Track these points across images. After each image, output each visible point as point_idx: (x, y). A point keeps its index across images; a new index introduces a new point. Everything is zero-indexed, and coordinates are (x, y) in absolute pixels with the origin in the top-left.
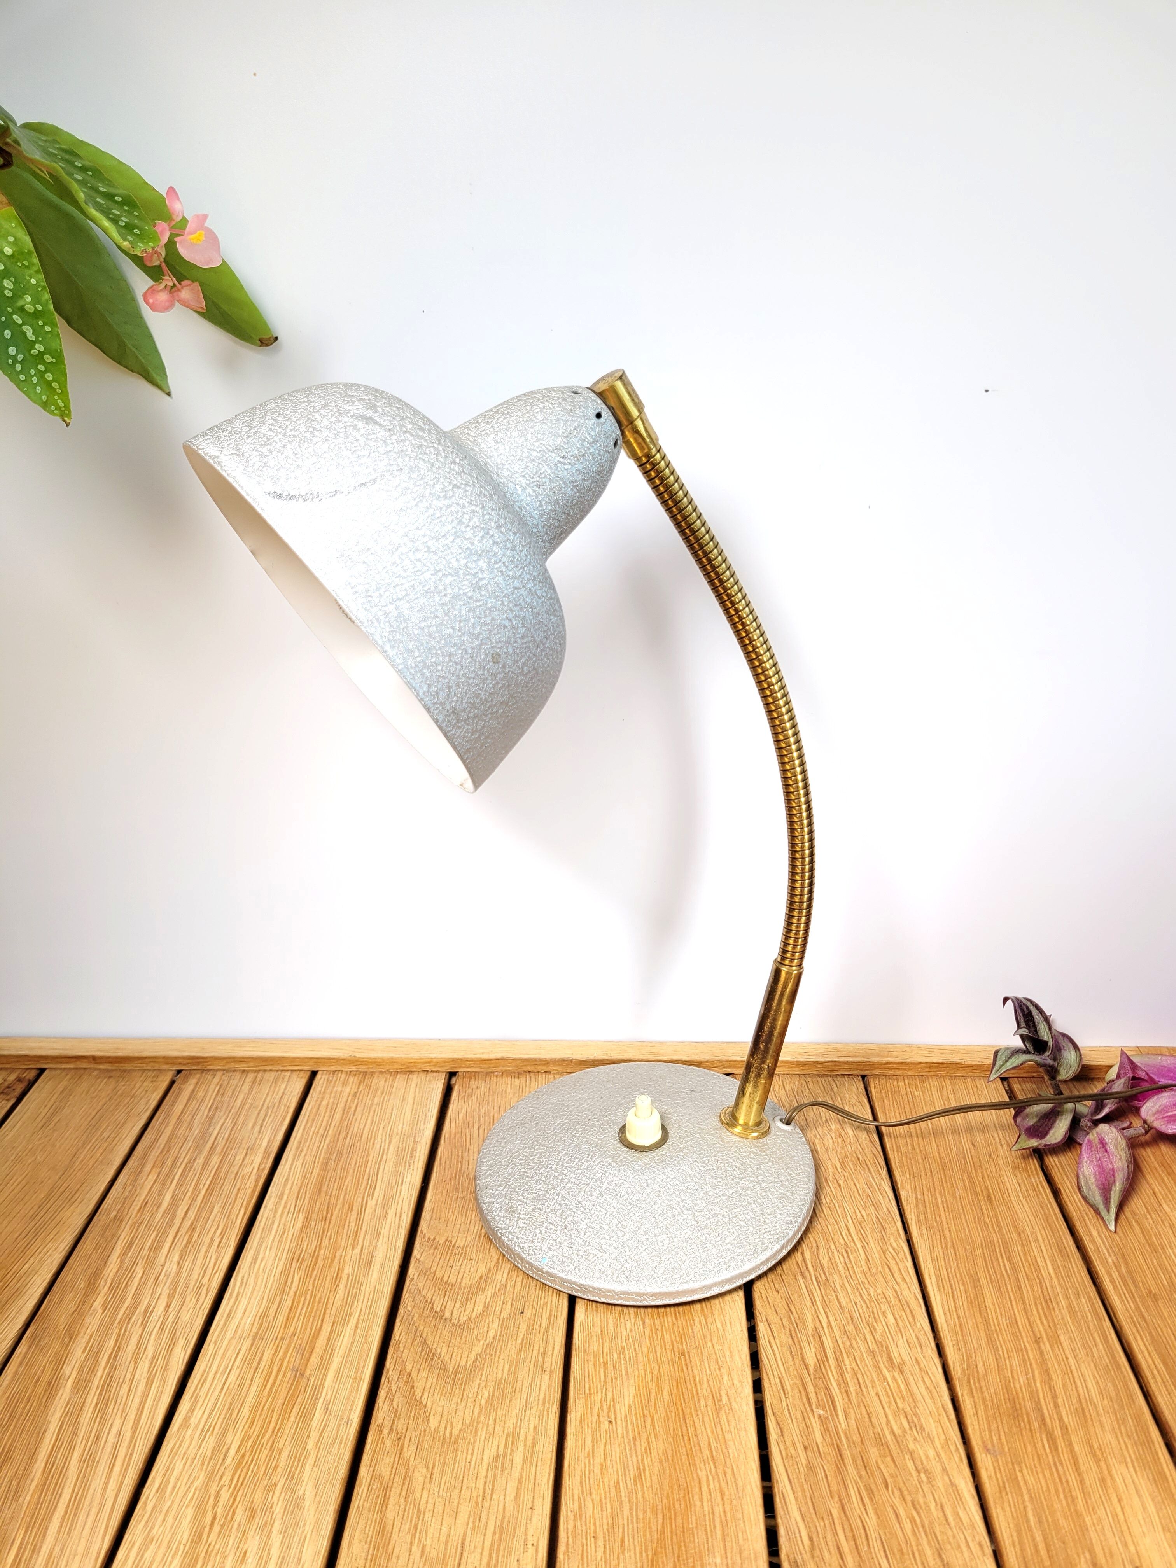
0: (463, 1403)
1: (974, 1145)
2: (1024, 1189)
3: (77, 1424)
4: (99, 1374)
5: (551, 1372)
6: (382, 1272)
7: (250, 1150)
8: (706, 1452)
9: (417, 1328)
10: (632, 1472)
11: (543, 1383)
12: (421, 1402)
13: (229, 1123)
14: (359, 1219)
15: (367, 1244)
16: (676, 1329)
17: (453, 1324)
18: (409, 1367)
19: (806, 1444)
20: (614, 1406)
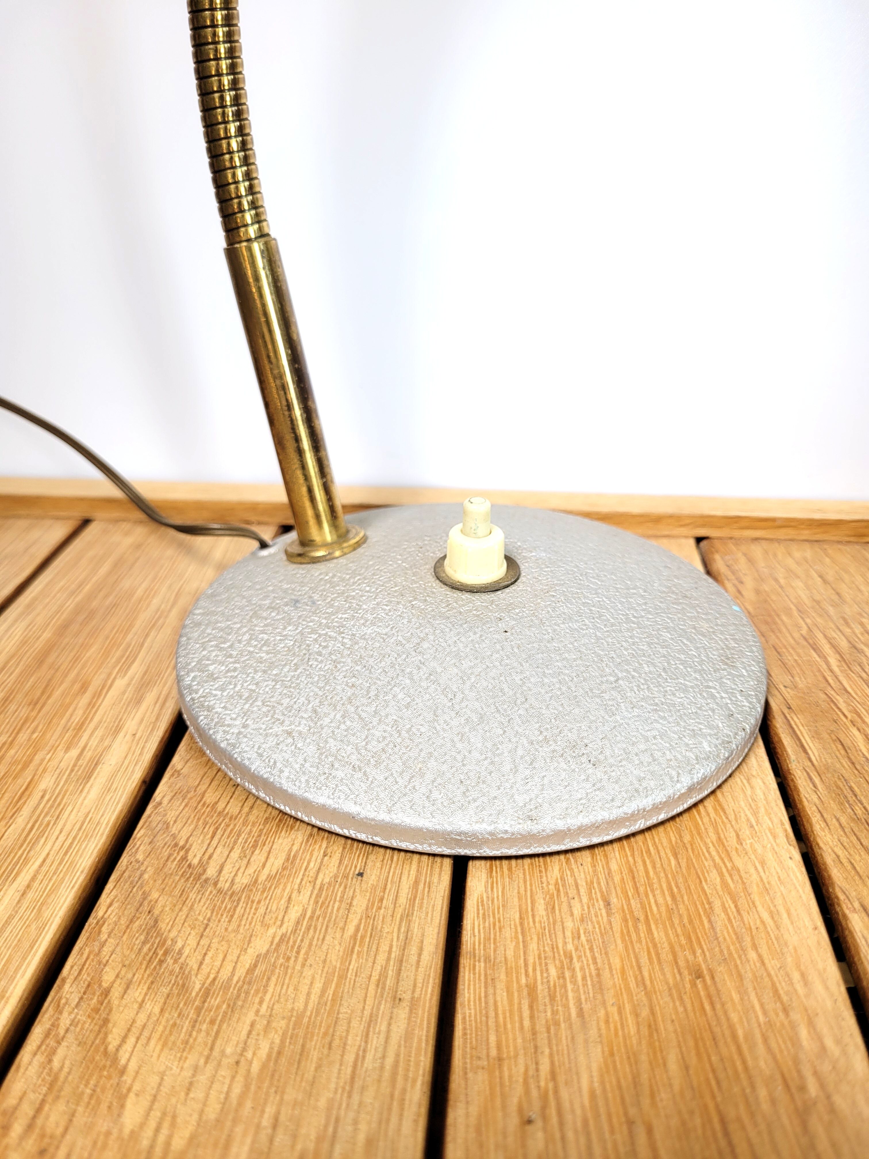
0: (210, 1067)
5: (414, 1003)
6: (107, 789)
9: (145, 896)
11: (394, 1027)
12: (115, 1060)
14: (92, 706)
15: (93, 742)
17: (220, 891)
18: (108, 976)
20: (556, 1091)
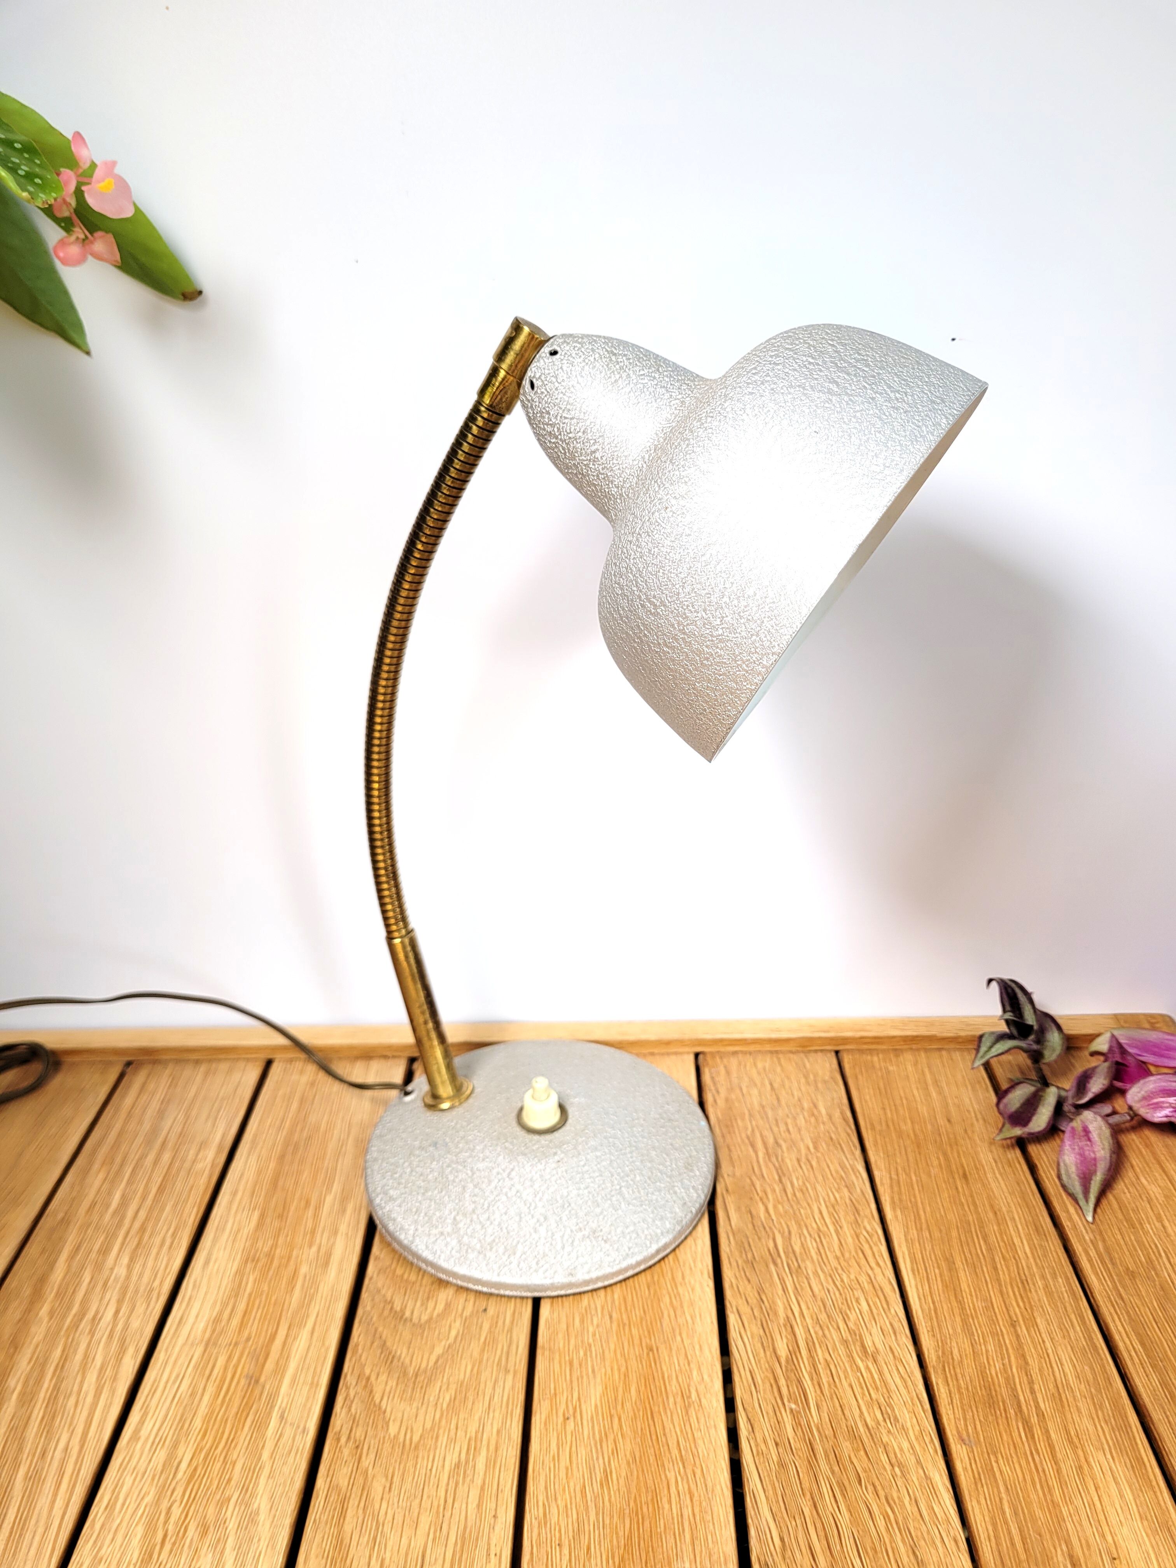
0: (424, 1407)
1: (949, 1121)
2: (1000, 1165)
3: (22, 1440)
4: (46, 1385)
5: (515, 1372)
6: (340, 1270)
7: (203, 1145)
8: (675, 1452)
9: (376, 1330)
10: (599, 1475)
11: (507, 1384)
12: (380, 1408)
13: (181, 1117)
14: (316, 1216)
15: (324, 1241)
16: (644, 1323)
17: (414, 1325)
18: (367, 1371)
19: (778, 1440)
20: (580, 1406)
